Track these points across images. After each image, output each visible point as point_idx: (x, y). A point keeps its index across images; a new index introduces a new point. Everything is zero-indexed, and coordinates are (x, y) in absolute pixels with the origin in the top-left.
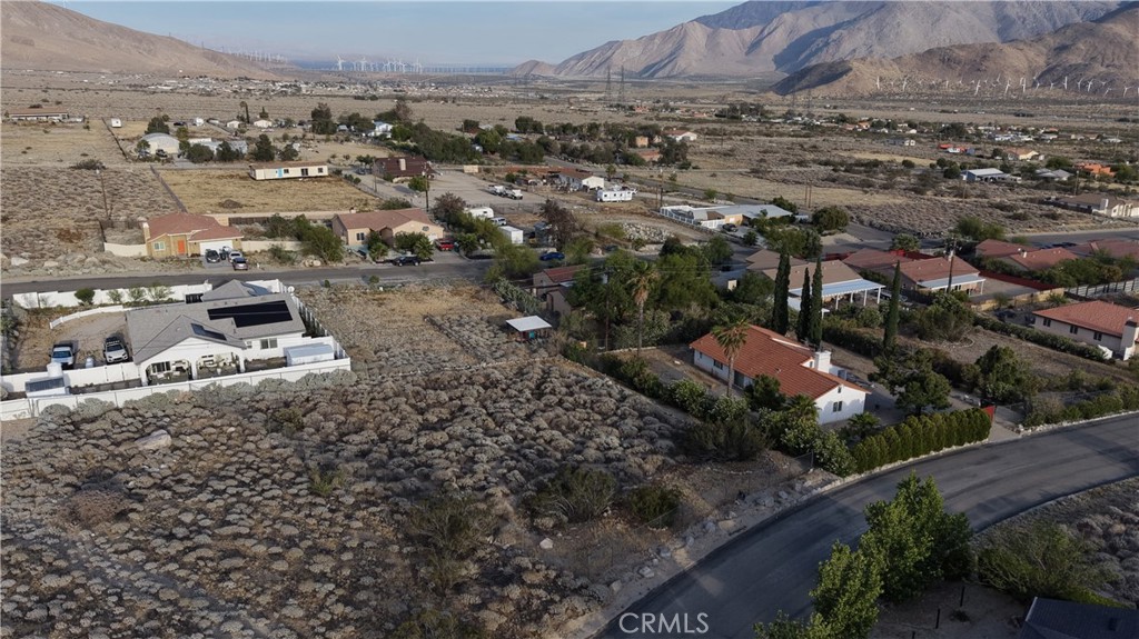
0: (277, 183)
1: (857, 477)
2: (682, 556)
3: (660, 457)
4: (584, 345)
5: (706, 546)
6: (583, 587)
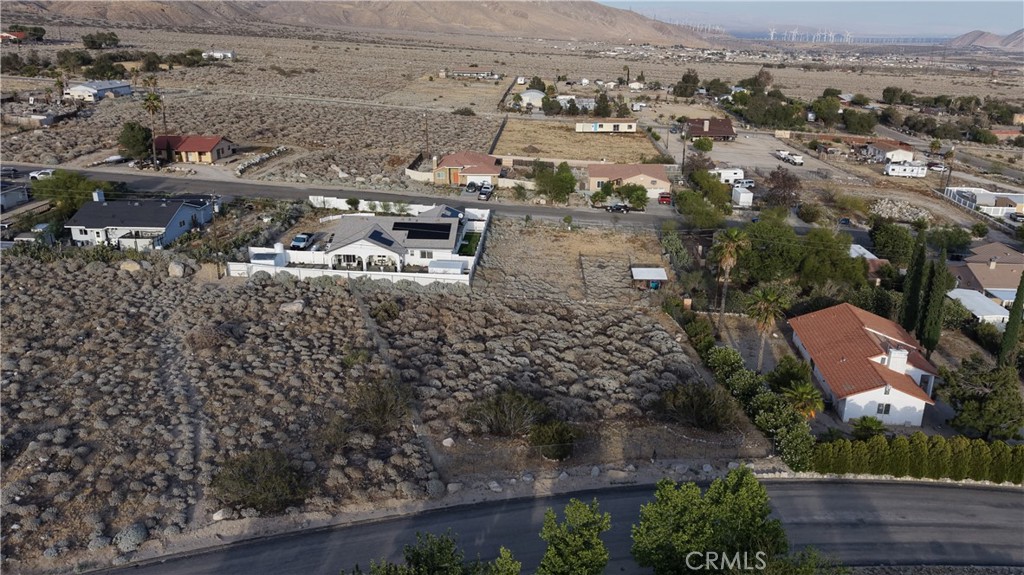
1: (817, 476)
2: (544, 485)
3: (628, 406)
4: (688, 302)
5: (576, 485)
6: (427, 479)
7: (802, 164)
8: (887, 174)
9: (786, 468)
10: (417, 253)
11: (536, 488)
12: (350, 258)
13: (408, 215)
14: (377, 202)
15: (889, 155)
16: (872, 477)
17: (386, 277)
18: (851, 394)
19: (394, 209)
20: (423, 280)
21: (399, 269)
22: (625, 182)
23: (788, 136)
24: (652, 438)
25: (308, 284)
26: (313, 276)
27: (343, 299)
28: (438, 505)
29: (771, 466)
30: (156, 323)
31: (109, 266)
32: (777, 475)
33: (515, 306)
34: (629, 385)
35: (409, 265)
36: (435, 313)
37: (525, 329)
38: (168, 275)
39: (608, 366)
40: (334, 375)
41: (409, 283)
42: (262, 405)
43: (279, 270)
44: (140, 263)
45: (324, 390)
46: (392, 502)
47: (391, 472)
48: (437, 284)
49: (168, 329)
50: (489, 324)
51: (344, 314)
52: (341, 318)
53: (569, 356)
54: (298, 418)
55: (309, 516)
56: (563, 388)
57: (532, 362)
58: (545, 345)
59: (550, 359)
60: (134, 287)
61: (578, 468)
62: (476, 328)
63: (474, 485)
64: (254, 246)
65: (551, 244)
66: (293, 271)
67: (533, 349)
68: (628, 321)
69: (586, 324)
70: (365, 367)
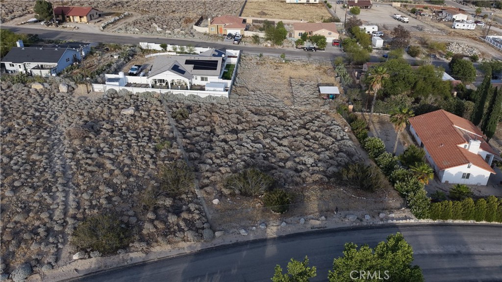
0: (293, 5)
1: (431, 221)
2: (272, 230)
3: (320, 176)
4: (351, 107)
5: (291, 230)
6: (203, 228)
7: (408, 22)
8: (454, 28)
9: (413, 216)
10: (199, 78)
11: (268, 232)
12: (161, 81)
13: (195, 54)
14: (177, 46)
15: (454, 17)
16: (462, 222)
17: (181, 93)
18: (448, 167)
19: (186, 50)
20: (202, 94)
21: (189, 87)
22: (314, 33)
23: (399, 6)
24: (334, 197)
25: (138, 96)
26: (140, 92)
27: (157, 106)
28: (209, 245)
29: (404, 215)
30: (50, 122)
31: (25, 86)
32: (408, 221)
33: (254, 110)
34: (320, 161)
35: (194, 85)
36: (209, 115)
37: (260, 125)
38: (58, 92)
39: (307, 149)
40: (150, 157)
41: (194, 96)
42: (107, 177)
43: (121, 88)
44: (43, 85)
45: (144, 167)
46: (182, 244)
47: (182, 224)
48: (210, 97)
49: (57, 126)
50: (240, 122)
51: (158, 116)
52: (156, 118)
53: (285, 142)
54: (128, 185)
55: (132, 255)
56: (282, 164)
57: (264, 146)
58: (271, 136)
59: (274, 144)
60: (39, 99)
61: (292, 218)
62: (232, 125)
63: (231, 231)
64: (108, 73)
65: (274, 71)
66: (129, 89)
67: (265, 138)
68: (318, 119)
69: (294, 121)
70: (168, 151)
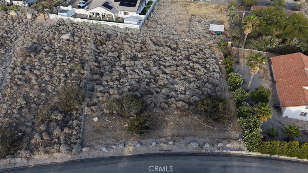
3: (183, 103)
4: (230, 43)
6: (75, 143)
11: (124, 151)
12: (97, 13)
18: (289, 106)
20: (121, 26)
21: (114, 20)
25: (78, 24)
26: (79, 21)
27: (87, 33)
29: (239, 146)
31: (6, 13)
32: (240, 152)
33: (155, 41)
34: (189, 89)
36: (121, 43)
37: (155, 54)
38: (26, 18)
39: (182, 78)
41: (115, 27)
44: (17, 13)
46: (56, 155)
48: (126, 28)
50: (141, 50)
51: (85, 41)
52: (83, 43)
53: (168, 71)
58: (160, 64)
59: (159, 72)
60: (11, 23)
62: (135, 53)
63: (96, 148)
66: (72, 19)
67: (154, 66)
69: (182, 53)
70: (79, 72)
